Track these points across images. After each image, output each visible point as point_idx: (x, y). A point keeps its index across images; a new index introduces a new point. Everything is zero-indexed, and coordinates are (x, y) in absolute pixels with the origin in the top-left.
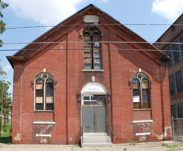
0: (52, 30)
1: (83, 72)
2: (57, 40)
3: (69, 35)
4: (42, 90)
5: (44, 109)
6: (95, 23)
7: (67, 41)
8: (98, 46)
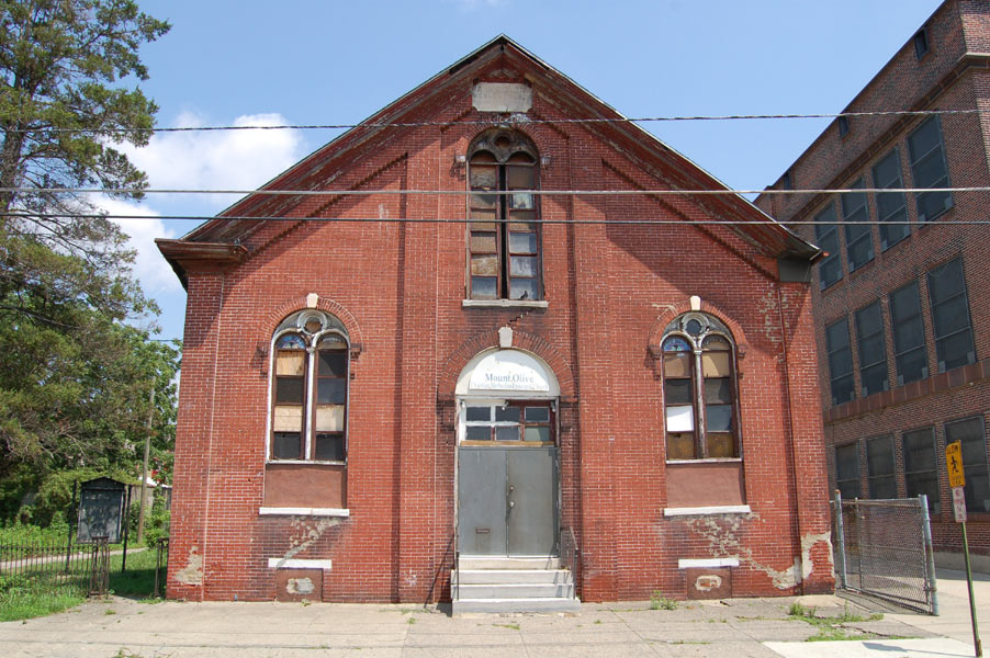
0: (344, 139)
1: (464, 308)
2: (366, 180)
3: (412, 163)
4: (301, 380)
5: (308, 456)
6: (516, 113)
7: (404, 186)
8: (528, 207)
